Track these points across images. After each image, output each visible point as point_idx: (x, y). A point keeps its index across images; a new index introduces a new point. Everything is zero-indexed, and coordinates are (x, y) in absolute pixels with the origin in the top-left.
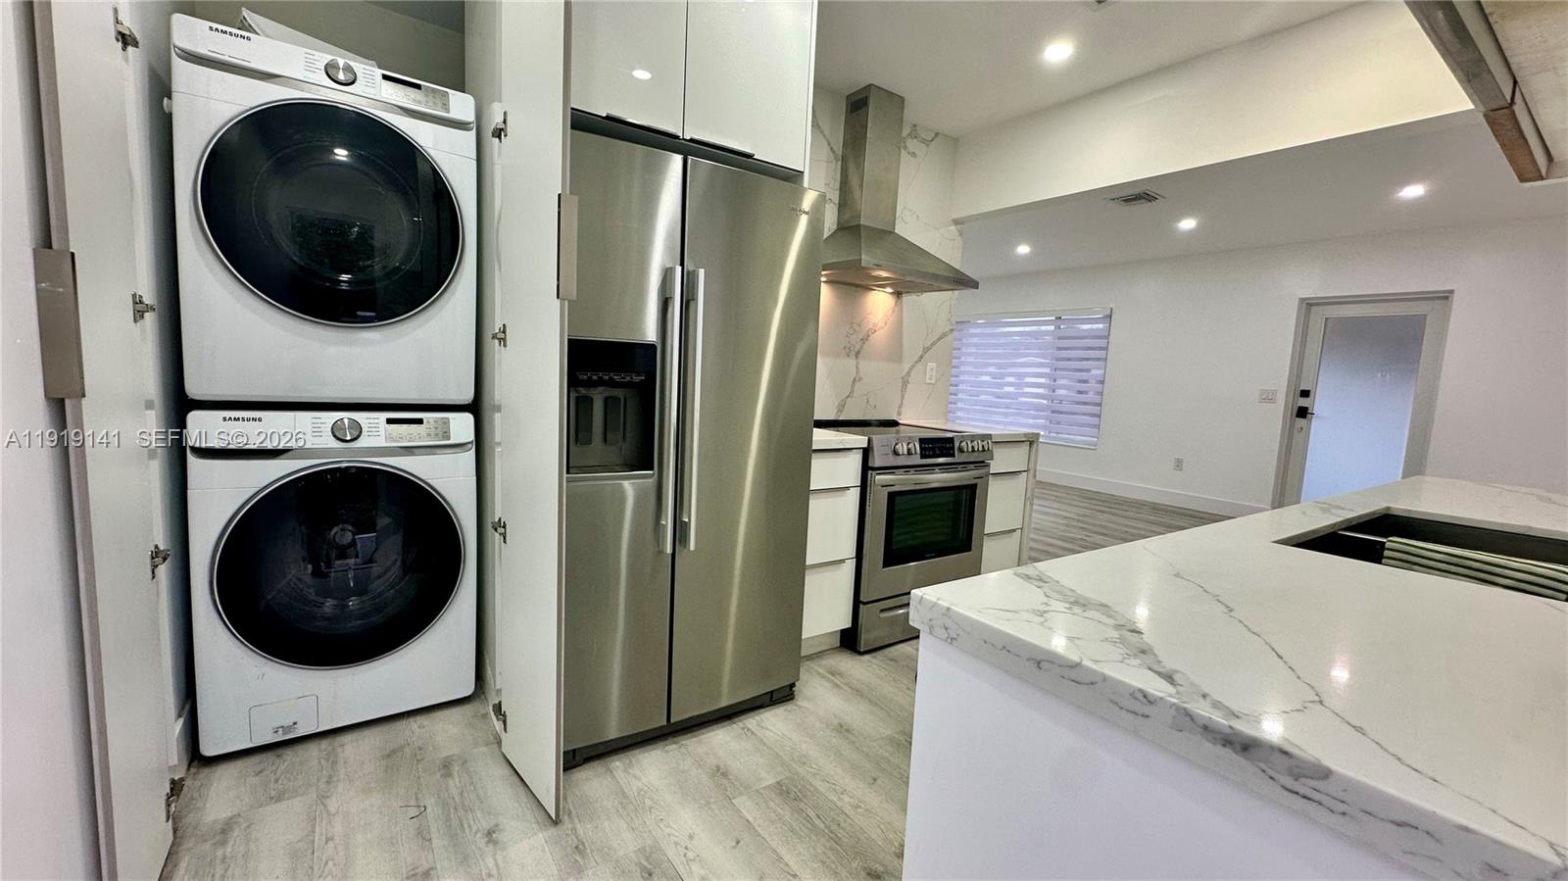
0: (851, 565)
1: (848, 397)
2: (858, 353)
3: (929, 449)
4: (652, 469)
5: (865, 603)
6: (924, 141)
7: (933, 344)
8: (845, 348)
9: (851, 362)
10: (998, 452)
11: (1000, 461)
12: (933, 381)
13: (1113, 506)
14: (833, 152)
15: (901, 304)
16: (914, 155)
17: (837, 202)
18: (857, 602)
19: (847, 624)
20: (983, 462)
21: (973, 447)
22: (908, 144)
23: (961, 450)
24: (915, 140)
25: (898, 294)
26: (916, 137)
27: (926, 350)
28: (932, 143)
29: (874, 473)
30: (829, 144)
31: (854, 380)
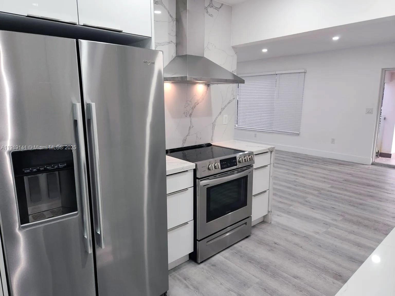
0: (191, 224)
1: (187, 136)
2: (190, 115)
3: (225, 164)
4: (76, 210)
5: (199, 241)
6: (216, 8)
7: (225, 106)
8: (184, 113)
9: (188, 119)
10: (256, 159)
11: (258, 162)
12: (227, 123)
13: (306, 161)
14: (171, 17)
15: (210, 89)
16: (211, 15)
17: (175, 42)
18: (195, 240)
19: (191, 250)
20: (250, 165)
21: (245, 159)
22: (208, 11)
23: (239, 162)
24: (212, 8)
25: (208, 85)
26: (212, 7)
27: (223, 109)
28: (221, 9)
29: (199, 180)
30: (169, 13)
31: (190, 127)
